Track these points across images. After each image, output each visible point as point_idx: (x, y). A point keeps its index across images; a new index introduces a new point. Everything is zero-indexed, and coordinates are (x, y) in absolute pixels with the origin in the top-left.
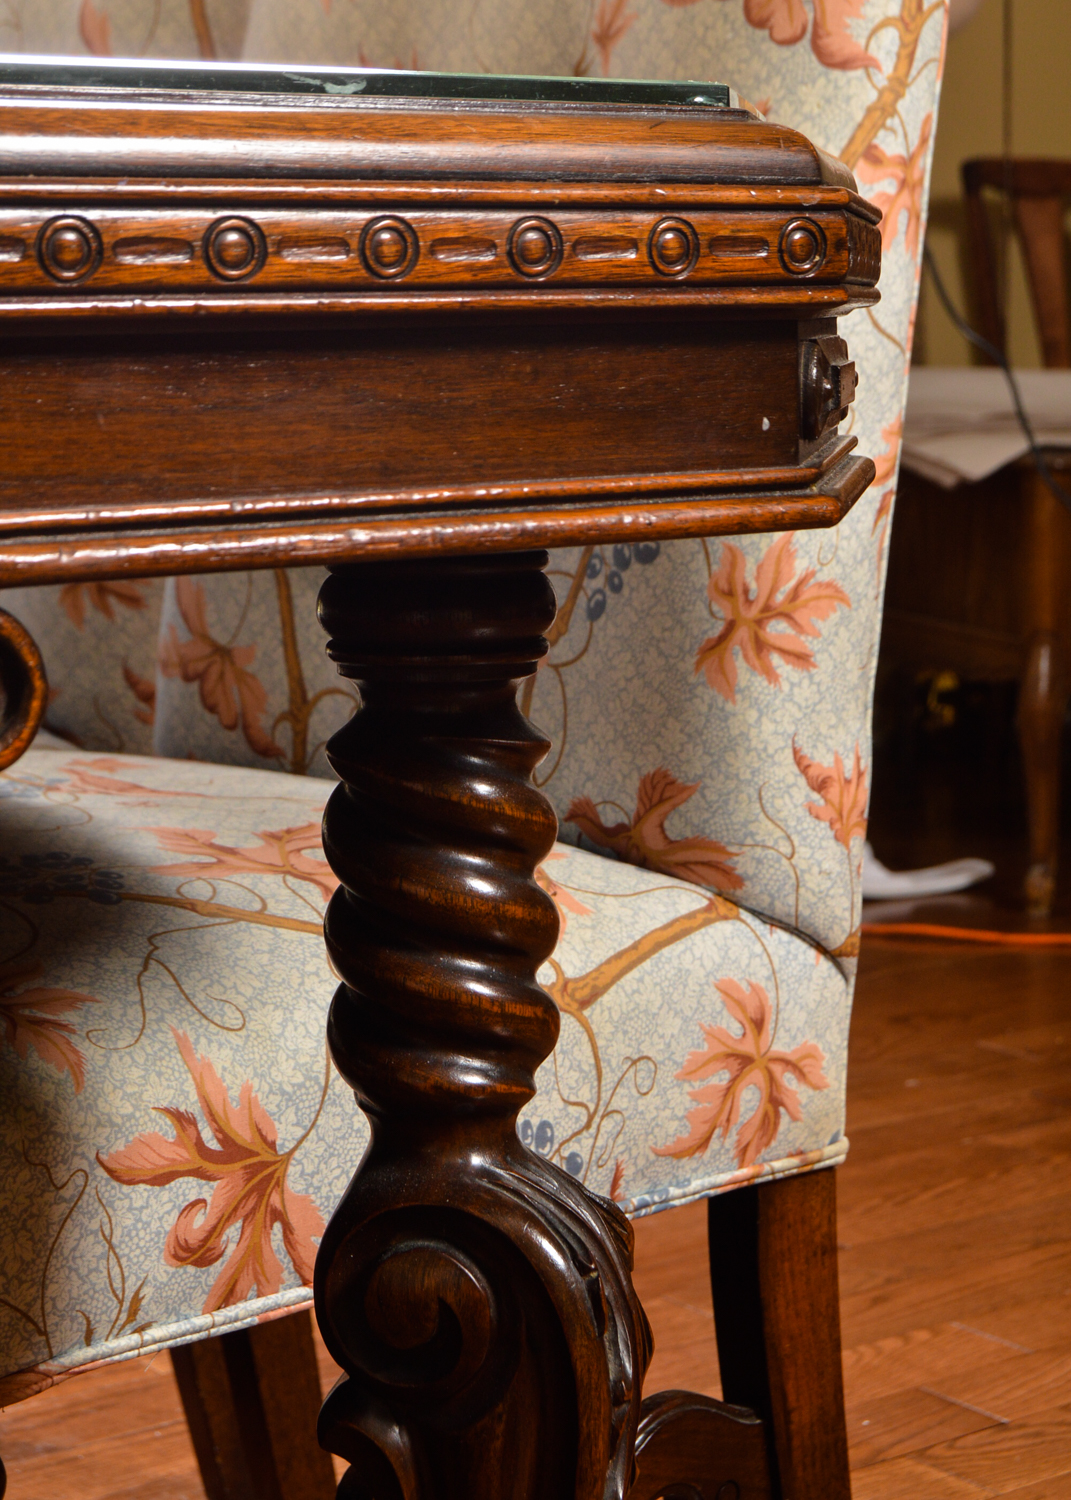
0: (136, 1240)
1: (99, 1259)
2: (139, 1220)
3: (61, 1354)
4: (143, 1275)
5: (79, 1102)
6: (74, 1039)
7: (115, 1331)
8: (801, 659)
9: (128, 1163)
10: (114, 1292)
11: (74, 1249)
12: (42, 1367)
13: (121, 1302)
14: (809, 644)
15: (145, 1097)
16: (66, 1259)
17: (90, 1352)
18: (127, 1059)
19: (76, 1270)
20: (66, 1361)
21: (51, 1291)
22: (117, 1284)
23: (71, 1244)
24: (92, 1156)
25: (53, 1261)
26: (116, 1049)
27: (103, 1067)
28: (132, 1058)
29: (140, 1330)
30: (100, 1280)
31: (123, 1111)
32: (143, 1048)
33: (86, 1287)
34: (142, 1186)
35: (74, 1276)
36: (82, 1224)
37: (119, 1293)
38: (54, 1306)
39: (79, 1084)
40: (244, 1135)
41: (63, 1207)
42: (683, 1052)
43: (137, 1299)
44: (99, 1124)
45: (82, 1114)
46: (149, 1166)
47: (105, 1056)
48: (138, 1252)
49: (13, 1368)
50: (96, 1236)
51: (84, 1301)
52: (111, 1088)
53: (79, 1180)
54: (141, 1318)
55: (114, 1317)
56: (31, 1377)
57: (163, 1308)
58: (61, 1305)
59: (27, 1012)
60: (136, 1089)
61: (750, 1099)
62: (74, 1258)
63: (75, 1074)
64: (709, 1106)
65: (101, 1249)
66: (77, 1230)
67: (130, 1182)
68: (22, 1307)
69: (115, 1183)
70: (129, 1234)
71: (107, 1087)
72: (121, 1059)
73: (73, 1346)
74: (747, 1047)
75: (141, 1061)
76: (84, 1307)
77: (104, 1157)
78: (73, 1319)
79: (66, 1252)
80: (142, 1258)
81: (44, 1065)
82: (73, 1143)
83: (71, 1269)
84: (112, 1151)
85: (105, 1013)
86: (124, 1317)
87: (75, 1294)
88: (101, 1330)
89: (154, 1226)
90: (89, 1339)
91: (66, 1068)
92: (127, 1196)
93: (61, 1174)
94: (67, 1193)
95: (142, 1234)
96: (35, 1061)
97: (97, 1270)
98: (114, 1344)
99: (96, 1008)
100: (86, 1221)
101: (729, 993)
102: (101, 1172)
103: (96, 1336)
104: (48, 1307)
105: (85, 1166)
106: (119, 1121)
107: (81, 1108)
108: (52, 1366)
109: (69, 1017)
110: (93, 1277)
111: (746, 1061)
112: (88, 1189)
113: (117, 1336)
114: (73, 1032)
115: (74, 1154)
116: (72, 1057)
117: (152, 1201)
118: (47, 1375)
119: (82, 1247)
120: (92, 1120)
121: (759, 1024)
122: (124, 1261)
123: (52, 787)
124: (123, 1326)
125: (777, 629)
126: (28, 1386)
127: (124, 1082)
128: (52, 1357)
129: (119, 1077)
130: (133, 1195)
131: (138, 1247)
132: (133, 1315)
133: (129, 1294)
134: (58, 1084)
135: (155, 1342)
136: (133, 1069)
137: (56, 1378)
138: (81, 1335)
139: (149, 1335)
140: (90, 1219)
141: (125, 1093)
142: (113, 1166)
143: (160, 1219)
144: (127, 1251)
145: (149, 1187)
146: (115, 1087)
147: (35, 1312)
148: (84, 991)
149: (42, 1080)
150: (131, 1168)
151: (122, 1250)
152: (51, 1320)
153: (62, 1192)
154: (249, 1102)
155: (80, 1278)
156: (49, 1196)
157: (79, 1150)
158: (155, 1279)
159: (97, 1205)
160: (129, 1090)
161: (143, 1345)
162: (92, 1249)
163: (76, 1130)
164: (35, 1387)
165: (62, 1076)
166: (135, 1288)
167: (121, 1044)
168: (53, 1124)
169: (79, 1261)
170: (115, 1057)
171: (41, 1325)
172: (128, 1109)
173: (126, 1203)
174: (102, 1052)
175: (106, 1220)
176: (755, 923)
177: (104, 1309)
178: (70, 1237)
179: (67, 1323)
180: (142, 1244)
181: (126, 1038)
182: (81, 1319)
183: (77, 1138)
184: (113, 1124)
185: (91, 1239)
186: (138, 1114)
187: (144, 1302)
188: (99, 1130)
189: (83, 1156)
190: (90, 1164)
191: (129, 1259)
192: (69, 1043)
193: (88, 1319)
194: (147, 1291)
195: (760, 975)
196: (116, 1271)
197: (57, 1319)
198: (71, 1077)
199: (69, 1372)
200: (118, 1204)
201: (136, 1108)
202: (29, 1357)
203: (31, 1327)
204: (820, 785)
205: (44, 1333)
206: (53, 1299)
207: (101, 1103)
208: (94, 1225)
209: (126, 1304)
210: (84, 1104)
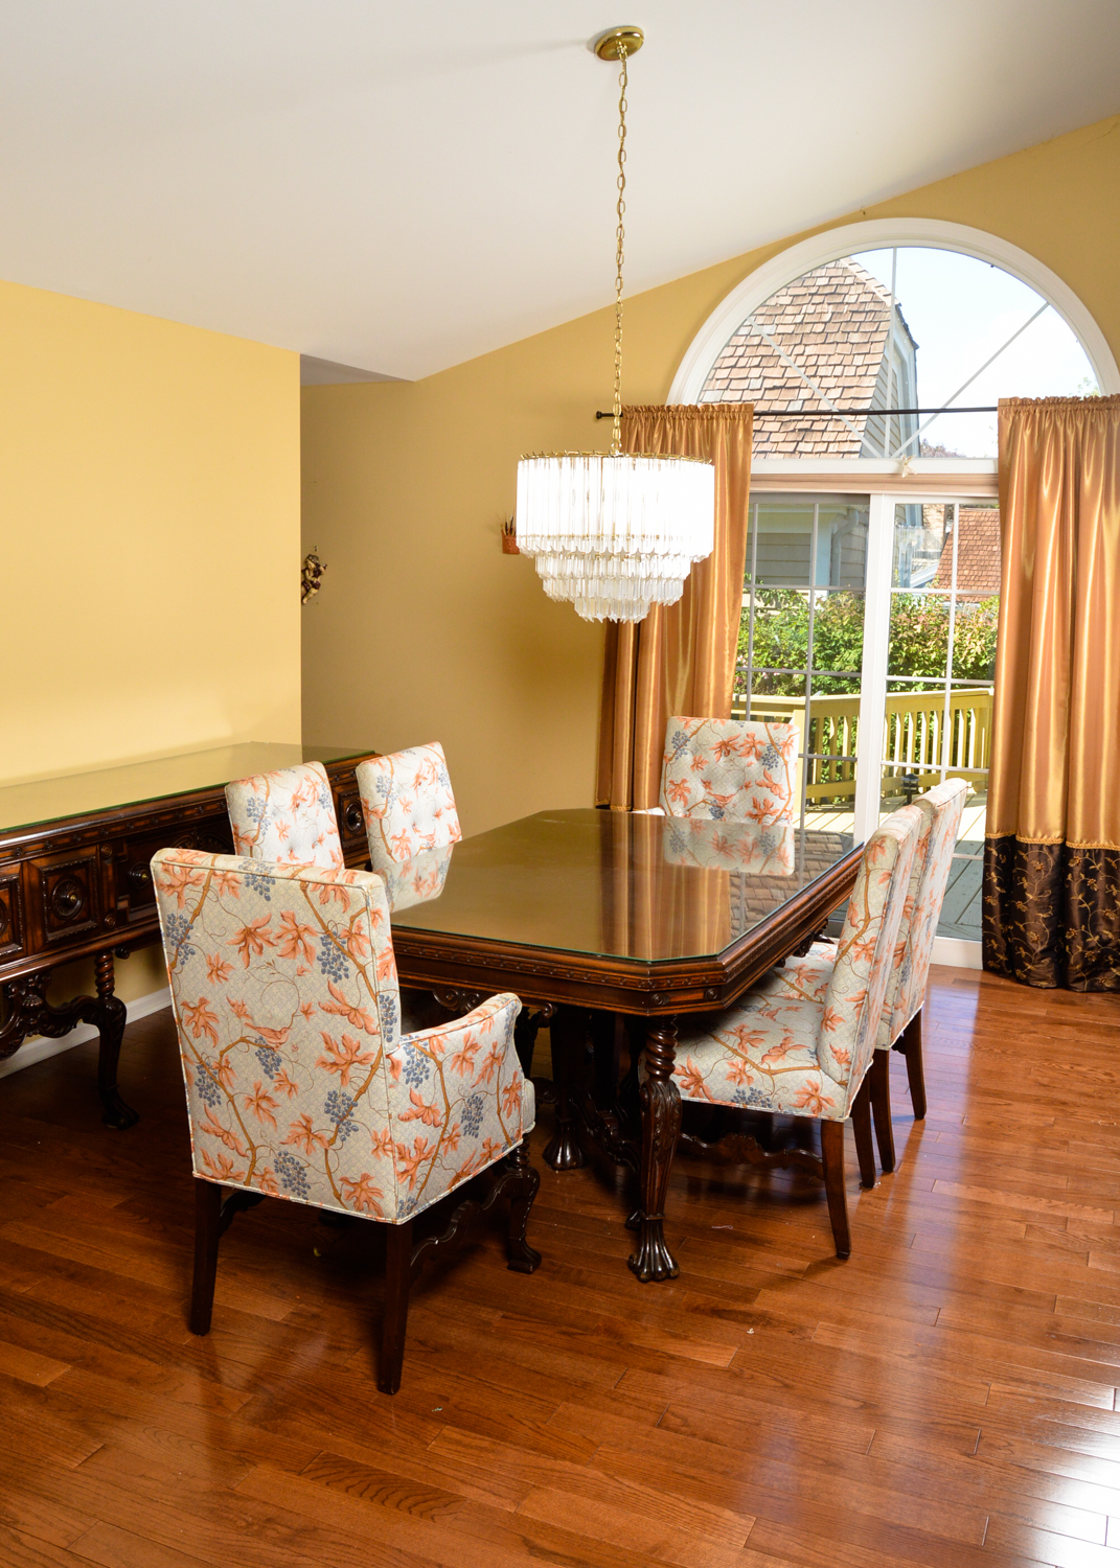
8: (833, 1029)
14: (834, 1027)
40: (695, 1073)
42: (796, 1089)
61: (814, 1102)
64: (804, 1101)
74: (814, 1093)
101: (809, 1083)
111: (813, 1096)
121: (817, 1090)
125: (829, 1022)
154: (696, 1068)
176: (823, 1073)
195: (819, 1082)
204: (835, 1053)
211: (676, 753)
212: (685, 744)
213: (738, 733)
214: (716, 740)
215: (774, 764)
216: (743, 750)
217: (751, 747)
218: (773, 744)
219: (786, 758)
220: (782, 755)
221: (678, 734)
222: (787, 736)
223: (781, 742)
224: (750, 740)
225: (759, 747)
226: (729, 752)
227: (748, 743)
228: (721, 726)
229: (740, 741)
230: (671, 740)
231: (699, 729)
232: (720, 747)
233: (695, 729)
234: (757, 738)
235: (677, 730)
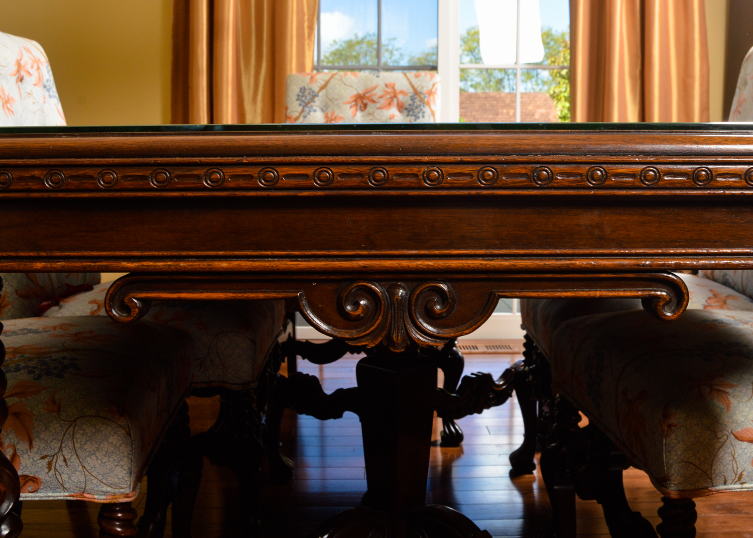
0: (742, 458)
1: (730, 461)
2: (743, 452)
3: (716, 486)
4: (744, 468)
5: (727, 415)
6: (729, 397)
7: (734, 483)
9: (741, 435)
10: (734, 471)
11: (722, 457)
12: (710, 488)
13: (736, 475)
15: (749, 417)
16: (719, 459)
17: (725, 487)
18: (745, 405)
19: (722, 463)
20: (717, 488)
21: (714, 467)
22: (735, 469)
23: (721, 455)
24: (730, 431)
25: (715, 459)
26: (742, 402)
27: (737, 406)
28: (747, 405)
29: (742, 484)
30: (730, 467)
31: (741, 420)
32: (750, 402)
33: (725, 468)
34: (745, 443)
35: (721, 465)
36: (725, 450)
37: (736, 472)
38: (715, 472)
39: (728, 410)
41: (719, 444)
43: (741, 475)
44: (733, 422)
45: (728, 419)
46: (748, 437)
47: (738, 403)
48: (742, 461)
49: (701, 487)
50: (729, 454)
51: (724, 472)
52: (738, 412)
53: (725, 437)
54: (742, 480)
55: (733, 478)
56: (706, 491)
57: (750, 479)
58: (717, 472)
59: (716, 387)
60: (746, 414)
62: (722, 459)
63: (727, 407)
65: (731, 458)
66: (723, 452)
67: (742, 441)
68: (704, 470)
69: (736, 440)
70: (740, 455)
71: (737, 412)
72: (743, 404)
73: (720, 484)
75: (749, 406)
76: (724, 474)
77: (734, 432)
78: (720, 477)
79: (719, 457)
80: (744, 463)
81: (719, 403)
82: (724, 426)
83: (720, 462)
84: (737, 431)
85: (740, 391)
86: (737, 479)
87: (721, 469)
88: (729, 481)
89: (748, 454)
90: (725, 483)
91: (725, 405)
92: (740, 444)
93: (720, 435)
94: (722, 440)
95: (744, 456)
96: (716, 401)
97: (729, 464)
98: (733, 486)
99: (738, 389)
100: (726, 449)
102: (732, 436)
103: (727, 483)
104: (713, 472)
105: (727, 433)
106: (739, 422)
107: (728, 417)
108: (713, 489)
109: (729, 390)
110: (727, 466)
112: (728, 440)
113: (734, 484)
114: (729, 395)
115: (724, 430)
116: (727, 402)
117: (748, 447)
118: (711, 491)
119: (725, 456)
120: (731, 421)
122: (738, 463)
123: (746, 323)
124: (736, 482)
126: (705, 493)
127: (743, 411)
128: (713, 486)
129: (741, 410)
130: (742, 445)
131: (743, 459)
132: (740, 479)
133: (739, 473)
134: (722, 409)
135: (746, 488)
136: (746, 408)
137: (714, 492)
138: (722, 482)
139: (744, 486)
140: (728, 449)
141: (742, 415)
142: (737, 435)
143: (751, 453)
144: (739, 460)
145: (747, 443)
146: (740, 413)
147: (709, 472)
148: (735, 383)
149: (717, 407)
150: (742, 437)
151: (738, 460)
152: (713, 476)
153: (720, 440)
155: (724, 465)
156: (715, 440)
157: (726, 429)
158: (747, 470)
159: (730, 445)
160: (744, 414)
161: (742, 488)
162: (727, 458)
163: (725, 423)
164: (707, 494)
165: (723, 407)
166: (741, 471)
167: (744, 400)
168: (718, 420)
169: (723, 461)
170: (741, 404)
171: (710, 476)
172: (743, 419)
173: (740, 446)
174: (737, 402)
175: (733, 450)
177: (730, 476)
178: (721, 453)
179: (718, 478)
180: (744, 459)
181: (746, 399)
182: (723, 477)
183: (725, 425)
184: (737, 423)
185: (728, 455)
186: (746, 421)
187: (743, 476)
188: (733, 424)
189: (727, 431)
190: (729, 434)
191: (740, 463)
192: (727, 398)
193: (725, 478)
194: (745, 473)
196: (735, 465)
197: (715, 476)
198: (726, 408)
199: (718, 491)
200: (737, 446)
201: (746, 419)
202: (706, 485)
203: (707, 477)
205: (711, 479)
206: (715, 470)
207: (734, 416)
208: (729, 451)
209: (738, 476)
210: (729, 416)
211: (303, 111)
212: (312, 100)
213: (375, 83)
214: (350, 93)
215: (420, 115)
216: (383, 101)
217: (392, 98)
218: (416, 92)
219: (433, 107)
220: (428, 104)
221: (303, 90)
222: (431, 84)
223: (425, 90)
224: (389, 90)
225: (400, 97)
226: (365, 106)
227: (388, 93)
228: (353, 78)
229: (378, 92)
230: (294, 98)
231: (327, 83)
232: (356, 101)
233: (323, 83)
234: (398, 88)
235: (302, 85)
